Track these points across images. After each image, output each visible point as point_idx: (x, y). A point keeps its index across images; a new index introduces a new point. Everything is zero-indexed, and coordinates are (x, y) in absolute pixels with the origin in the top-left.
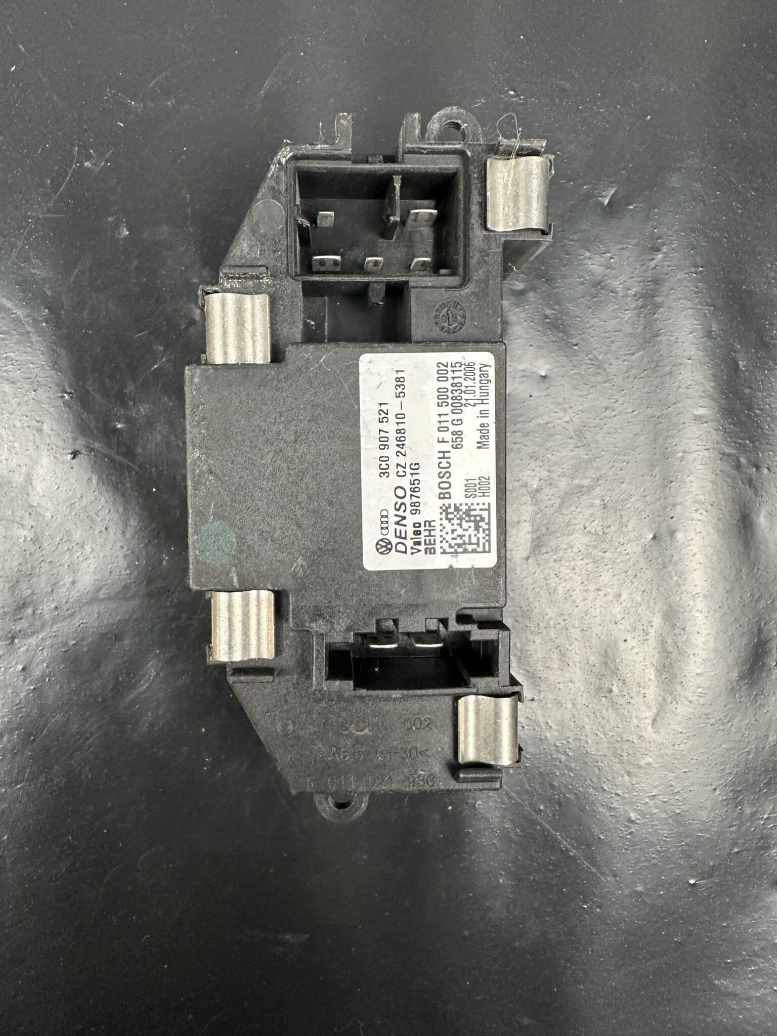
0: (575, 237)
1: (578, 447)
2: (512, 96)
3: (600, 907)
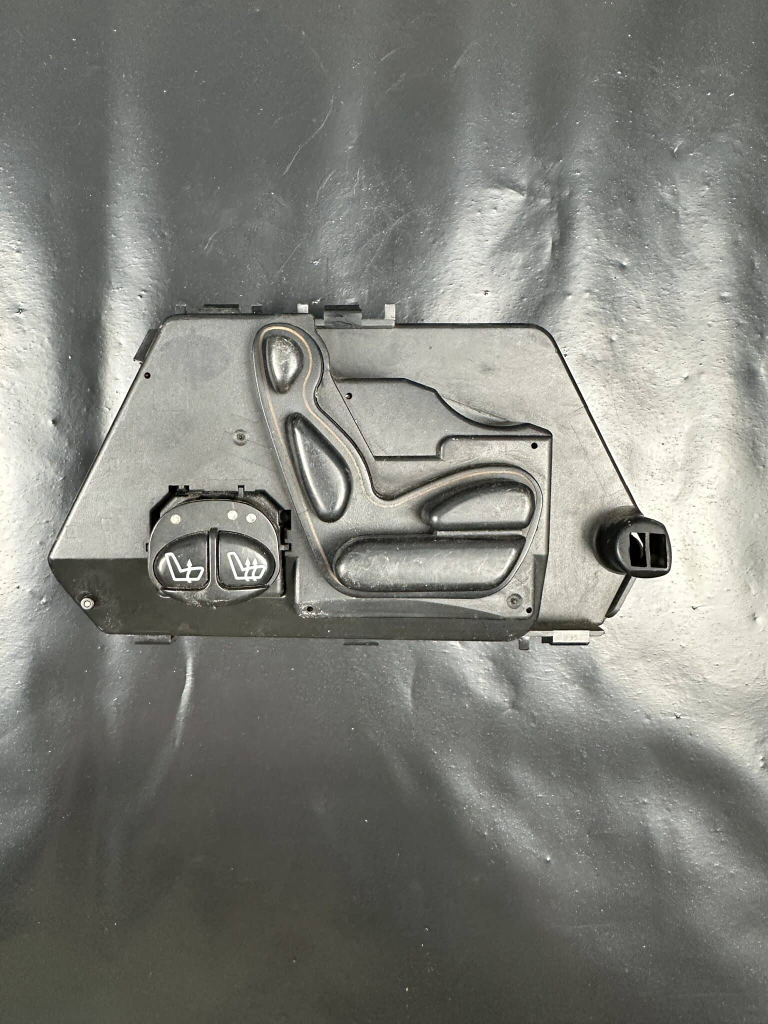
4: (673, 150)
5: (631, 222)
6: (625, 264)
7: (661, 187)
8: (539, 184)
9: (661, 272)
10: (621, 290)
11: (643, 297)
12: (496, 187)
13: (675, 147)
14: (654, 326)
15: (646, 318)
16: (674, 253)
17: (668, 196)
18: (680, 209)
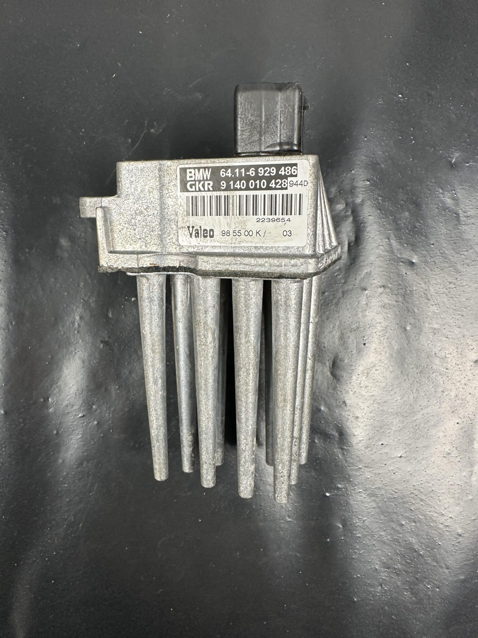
0: (433, 181)
1: (432, 305)
2: (401, 98)
3: (438, 588)
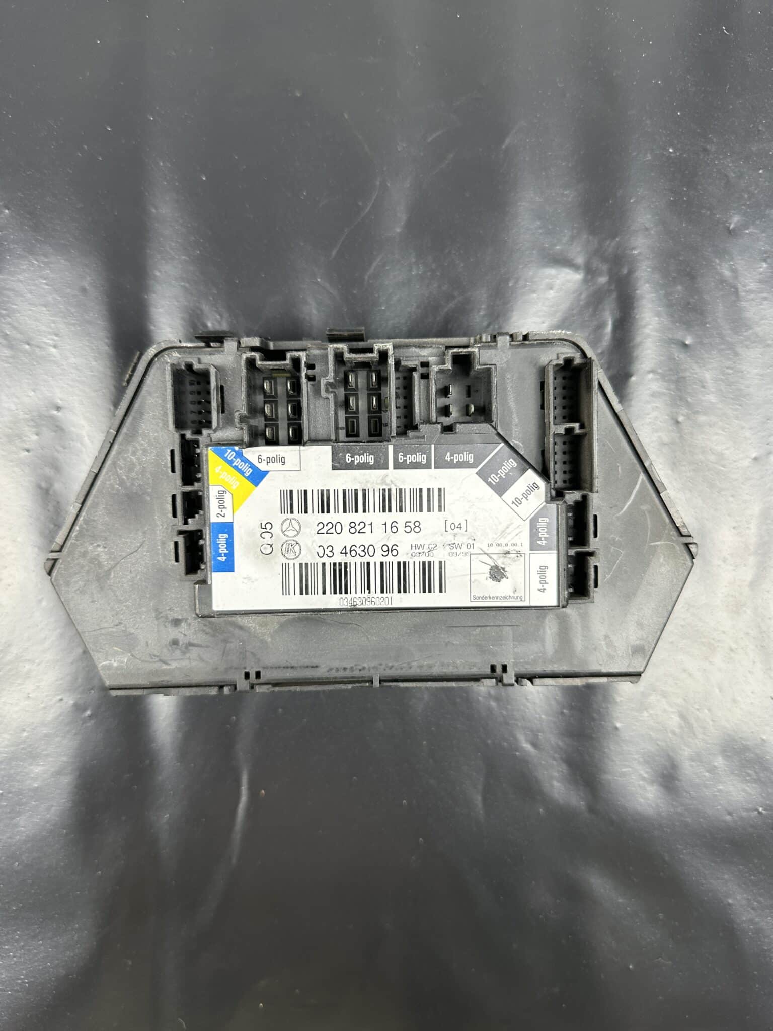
4: (729, 227)
5: (692, 300)
6: (687, 342)
7: (719, 264)
8: (596, 263)
9: (723, 350)
10: (686, 370)
11: (708, 376)
12: (552, 267)
13: (730, 224)
14: (719, 406)
15: (712, 398)
16: (736, 330)
17: (727, 273)
18: (739, 286)
